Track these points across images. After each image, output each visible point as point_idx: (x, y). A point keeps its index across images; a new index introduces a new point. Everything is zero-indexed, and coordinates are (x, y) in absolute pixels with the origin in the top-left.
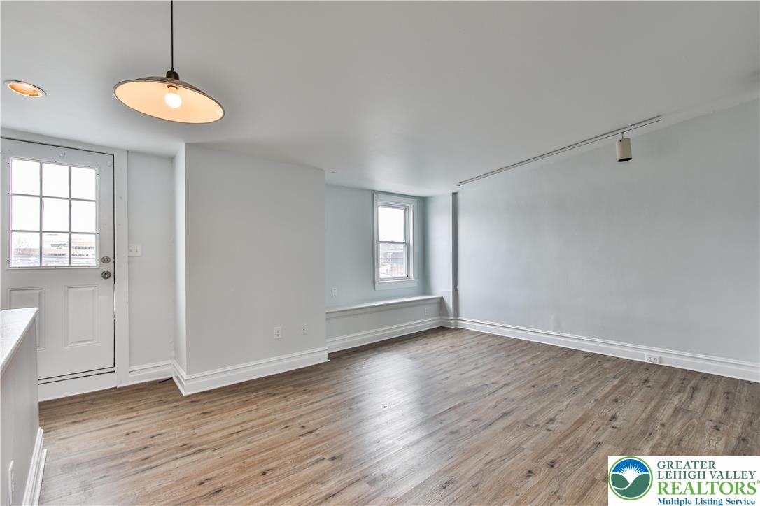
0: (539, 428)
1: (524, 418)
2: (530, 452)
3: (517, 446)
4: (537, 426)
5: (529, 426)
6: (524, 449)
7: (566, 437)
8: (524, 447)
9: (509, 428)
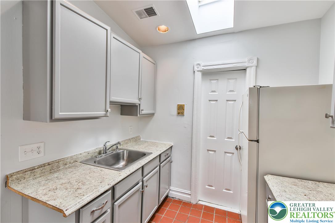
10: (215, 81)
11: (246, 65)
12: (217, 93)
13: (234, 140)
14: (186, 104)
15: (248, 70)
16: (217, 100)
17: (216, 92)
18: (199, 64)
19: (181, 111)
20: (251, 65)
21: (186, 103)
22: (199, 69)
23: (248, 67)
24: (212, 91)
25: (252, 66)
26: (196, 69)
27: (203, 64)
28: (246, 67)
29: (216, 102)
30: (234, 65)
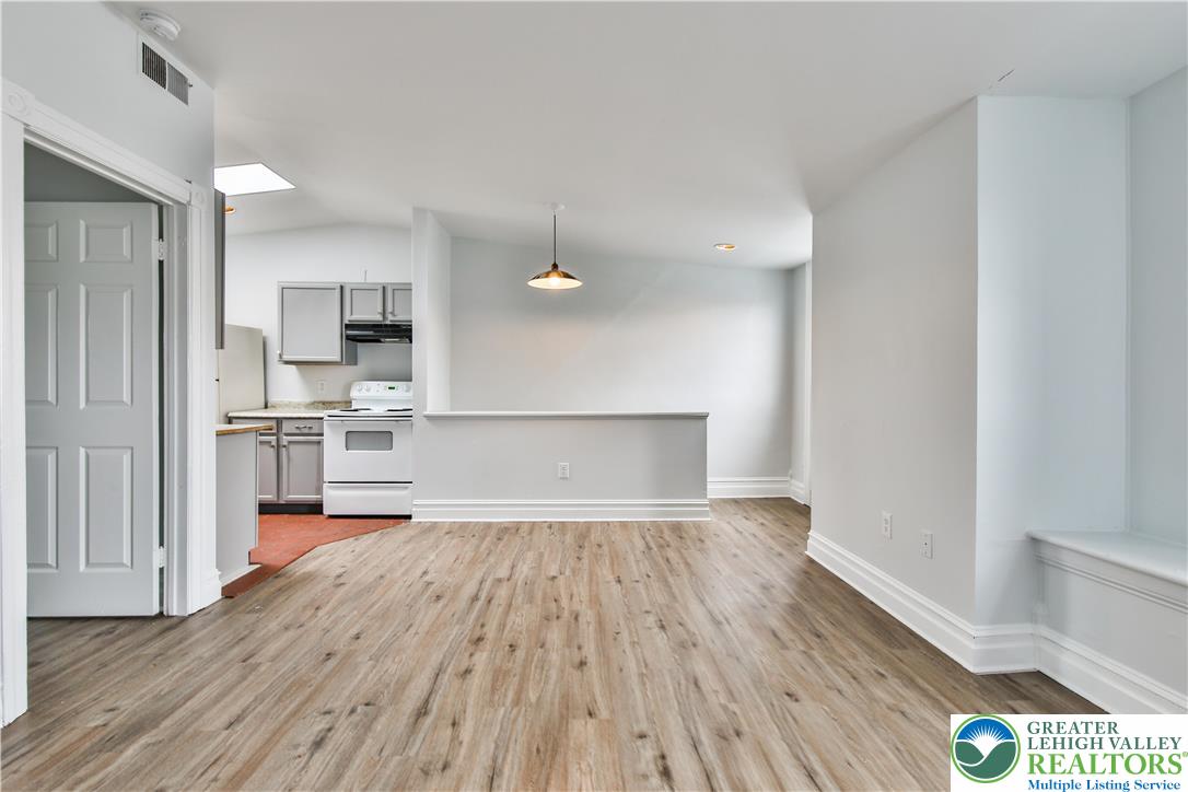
0: (349, 708)
1: (383, 720)
2: (359, 659)
3: (381, 660)
4: (353, 711)
5: (367, 705)
6: (371, 659)
7: (294, 714)
8: (371, 662)
9: (403, 684)
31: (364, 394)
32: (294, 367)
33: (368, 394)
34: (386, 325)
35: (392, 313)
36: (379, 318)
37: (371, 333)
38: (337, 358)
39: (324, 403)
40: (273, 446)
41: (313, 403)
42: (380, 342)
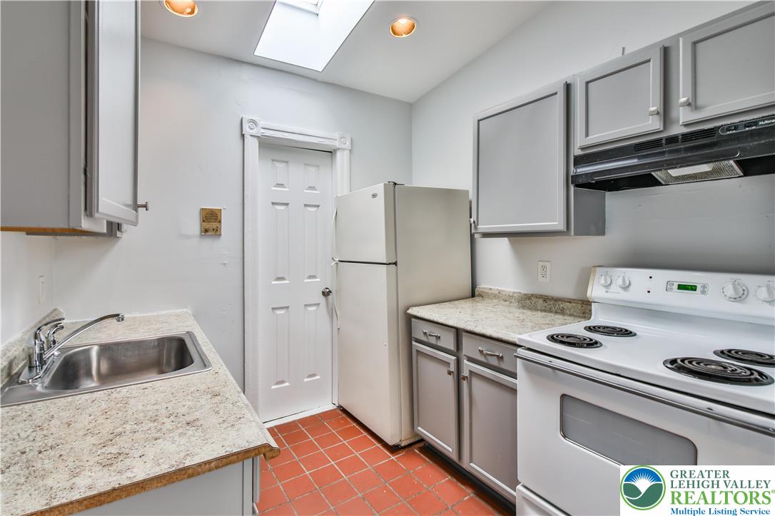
10: (282, 165)
11: (337, 144)
12: (287, 190)
13: (318, 280)
14: (224, 209)
15: (339, 154)
16: (288, 204)
17: (285, 187)
18: (253, 122)
19: (214, 225)
20: (343, 146)
21: (225, 207)
22: (253, 132)
23: (338, 149)
24: (278, 184)
25: (344, 149)
26: (246, 130)
27: (262, 123)
28: (334, 148)
29: (284, 207)
30: (319, 140)
31: (616, 294)
32: (505, 240)
33: (624, 296)
34: (672, 140)
35: (692, 105)
36: (654, 124)
37: (634, 161)
38: (557, 223)
39: (546, 299)
40: (450, 373)
41: (529, 297)
42: (655, 183)
